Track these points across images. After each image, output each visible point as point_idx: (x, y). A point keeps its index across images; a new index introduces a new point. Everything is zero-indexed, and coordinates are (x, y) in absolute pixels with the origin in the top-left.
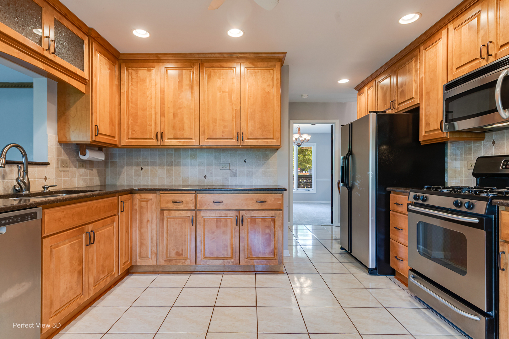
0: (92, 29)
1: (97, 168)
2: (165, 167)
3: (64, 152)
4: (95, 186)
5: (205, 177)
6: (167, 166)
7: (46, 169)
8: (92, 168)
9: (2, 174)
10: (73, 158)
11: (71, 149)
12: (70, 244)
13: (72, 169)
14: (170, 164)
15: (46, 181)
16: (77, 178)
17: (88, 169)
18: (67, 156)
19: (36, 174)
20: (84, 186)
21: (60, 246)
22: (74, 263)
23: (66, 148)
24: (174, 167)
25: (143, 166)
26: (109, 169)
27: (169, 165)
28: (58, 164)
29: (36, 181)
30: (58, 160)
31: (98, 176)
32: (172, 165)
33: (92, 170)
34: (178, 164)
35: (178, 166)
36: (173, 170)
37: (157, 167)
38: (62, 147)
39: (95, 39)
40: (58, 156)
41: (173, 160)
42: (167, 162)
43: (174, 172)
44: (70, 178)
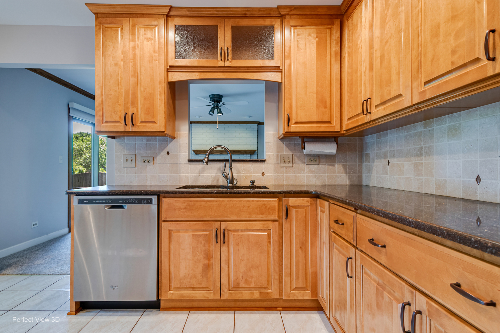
0: (279, 7)
1: (342, 163)
2: (413, 158)
3: (286, 148)
4: (337, 185)
5: (478, 179)
6: (415, 156)
7: (263, 165)
8: (333, 164)
9: (221, 169)
10: (300, 153)
11: (296, 144)
12: (192, 235)
13: (298, 165)
14: (419, 152)
15: (263, 176)
16: (306, 175)
17: (325, 165)
18: (290, 152)
19: (252, 170)
20: (318, 184)
21: (182, 233)
22: (199, 254)
23: (289, 143)
24: (423, 157)
25: (390, 158)
26: (365, 164)
27: (416, 155)
28: (277, 160)
29: (253, 176)
30: (278, 156)
31: (346, 173)
32: (421, 155)
33: (334, 166)
34: (429, 152)
35: (429, 155)
36: (422, 163)
37: (404, 159)
38: (284, 143)
39: (290, 14)
40: (278, 152)
41: (422, 143)
42: (415, 149)
43: (423, 168)
44: (295, 174)
